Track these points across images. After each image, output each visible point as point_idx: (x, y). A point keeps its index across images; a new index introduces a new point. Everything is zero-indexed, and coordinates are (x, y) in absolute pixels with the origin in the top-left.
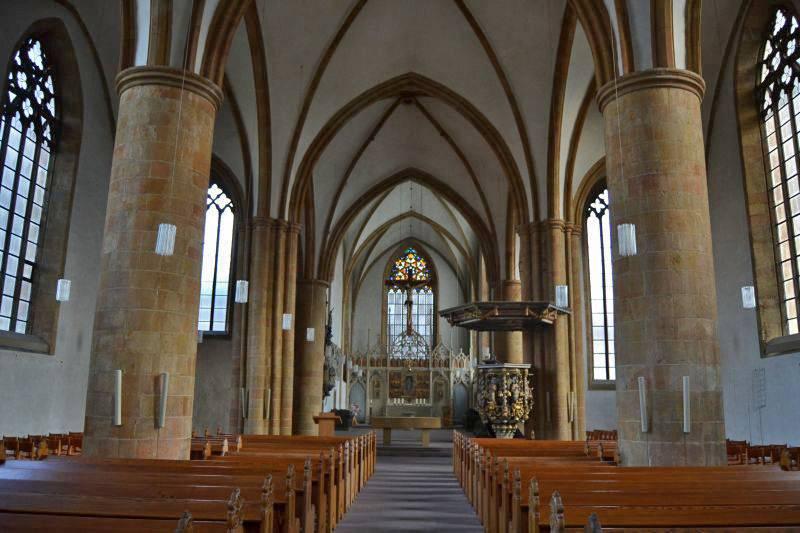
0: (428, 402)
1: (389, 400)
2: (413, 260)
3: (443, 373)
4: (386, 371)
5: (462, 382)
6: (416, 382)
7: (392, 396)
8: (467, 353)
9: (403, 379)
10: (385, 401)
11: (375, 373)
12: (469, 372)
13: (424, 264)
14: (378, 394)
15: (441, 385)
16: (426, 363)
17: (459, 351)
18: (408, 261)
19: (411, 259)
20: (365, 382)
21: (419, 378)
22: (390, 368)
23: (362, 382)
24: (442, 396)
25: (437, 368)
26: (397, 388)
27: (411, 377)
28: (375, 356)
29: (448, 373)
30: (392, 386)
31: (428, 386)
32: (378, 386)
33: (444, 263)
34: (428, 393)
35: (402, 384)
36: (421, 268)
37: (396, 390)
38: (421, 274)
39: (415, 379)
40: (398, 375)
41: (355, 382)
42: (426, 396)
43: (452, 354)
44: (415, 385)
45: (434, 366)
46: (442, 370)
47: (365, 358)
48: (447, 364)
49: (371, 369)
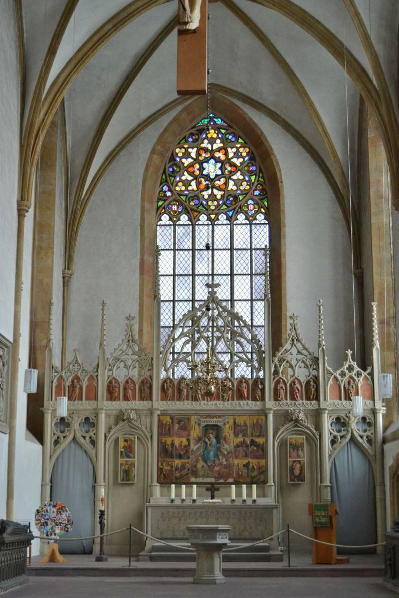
0: (262, 494)
1: (157, 490)
2: (218, 144)
3: (302, 416)
4: (151, 412)
5: (353, 439)
6: (232, 440)
7: (166, 479)
8: (365, 362)
9: (196, 432)
10: (146, 494)
11: (120, 418)
12: (374, 412)
13: (244, 152)
14: (127, 475)
15: (296, 447)
16: (255, 388)
17: (345, 358)
18: (206, 144)
19: (213, 141)
20: (93, 442)
21: (238, 429)
22: (158, 404)
23: (86, 443)
24: (301, 478)
25: (286, 404)
26: (180, 457)
27: (216, 428)
28: (121, 374)
29: (317, 415)
30: (165, 452)
31: (262, 451)
32: (129, 451)
33: (298, 148)
34: (263, 471)
35: (193, 447)
36: (238, 162)
37: (177, 462)
38: (238, 176)
39: (228, 432)
40: (183, 422)
41: (65, 443)
42: (258, 478)
43: (325, 364)
44: (226, 447)
45: (276, 397)
46: (301, 407)
47: (93, 379)
48: (312, 390)
49: (107, 408)
